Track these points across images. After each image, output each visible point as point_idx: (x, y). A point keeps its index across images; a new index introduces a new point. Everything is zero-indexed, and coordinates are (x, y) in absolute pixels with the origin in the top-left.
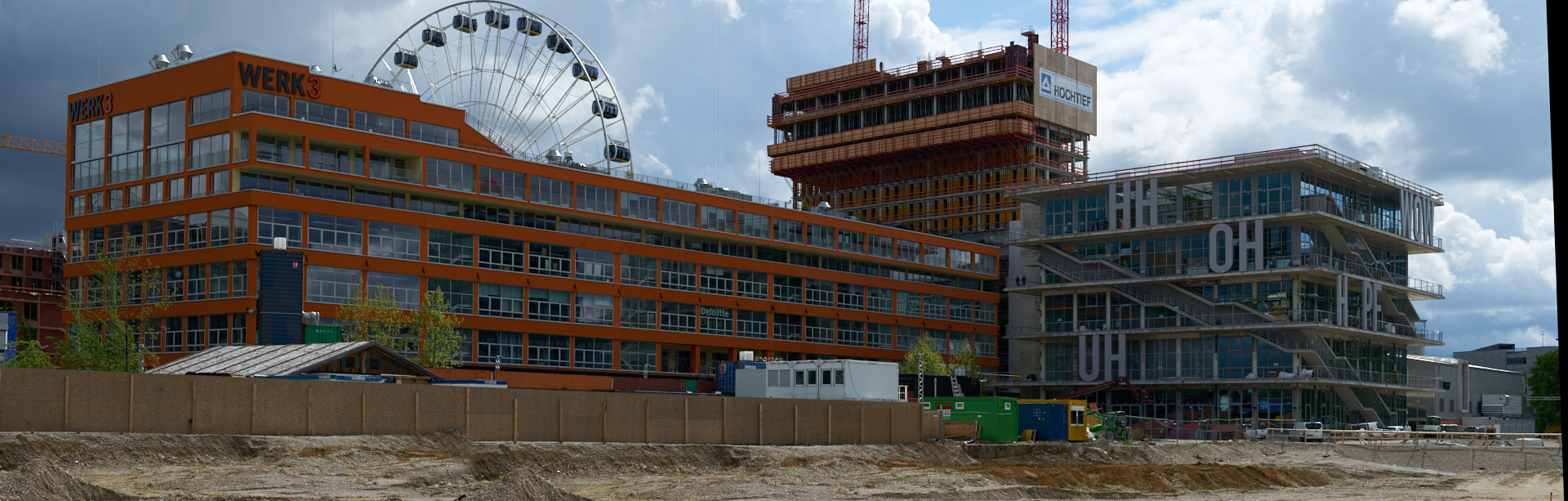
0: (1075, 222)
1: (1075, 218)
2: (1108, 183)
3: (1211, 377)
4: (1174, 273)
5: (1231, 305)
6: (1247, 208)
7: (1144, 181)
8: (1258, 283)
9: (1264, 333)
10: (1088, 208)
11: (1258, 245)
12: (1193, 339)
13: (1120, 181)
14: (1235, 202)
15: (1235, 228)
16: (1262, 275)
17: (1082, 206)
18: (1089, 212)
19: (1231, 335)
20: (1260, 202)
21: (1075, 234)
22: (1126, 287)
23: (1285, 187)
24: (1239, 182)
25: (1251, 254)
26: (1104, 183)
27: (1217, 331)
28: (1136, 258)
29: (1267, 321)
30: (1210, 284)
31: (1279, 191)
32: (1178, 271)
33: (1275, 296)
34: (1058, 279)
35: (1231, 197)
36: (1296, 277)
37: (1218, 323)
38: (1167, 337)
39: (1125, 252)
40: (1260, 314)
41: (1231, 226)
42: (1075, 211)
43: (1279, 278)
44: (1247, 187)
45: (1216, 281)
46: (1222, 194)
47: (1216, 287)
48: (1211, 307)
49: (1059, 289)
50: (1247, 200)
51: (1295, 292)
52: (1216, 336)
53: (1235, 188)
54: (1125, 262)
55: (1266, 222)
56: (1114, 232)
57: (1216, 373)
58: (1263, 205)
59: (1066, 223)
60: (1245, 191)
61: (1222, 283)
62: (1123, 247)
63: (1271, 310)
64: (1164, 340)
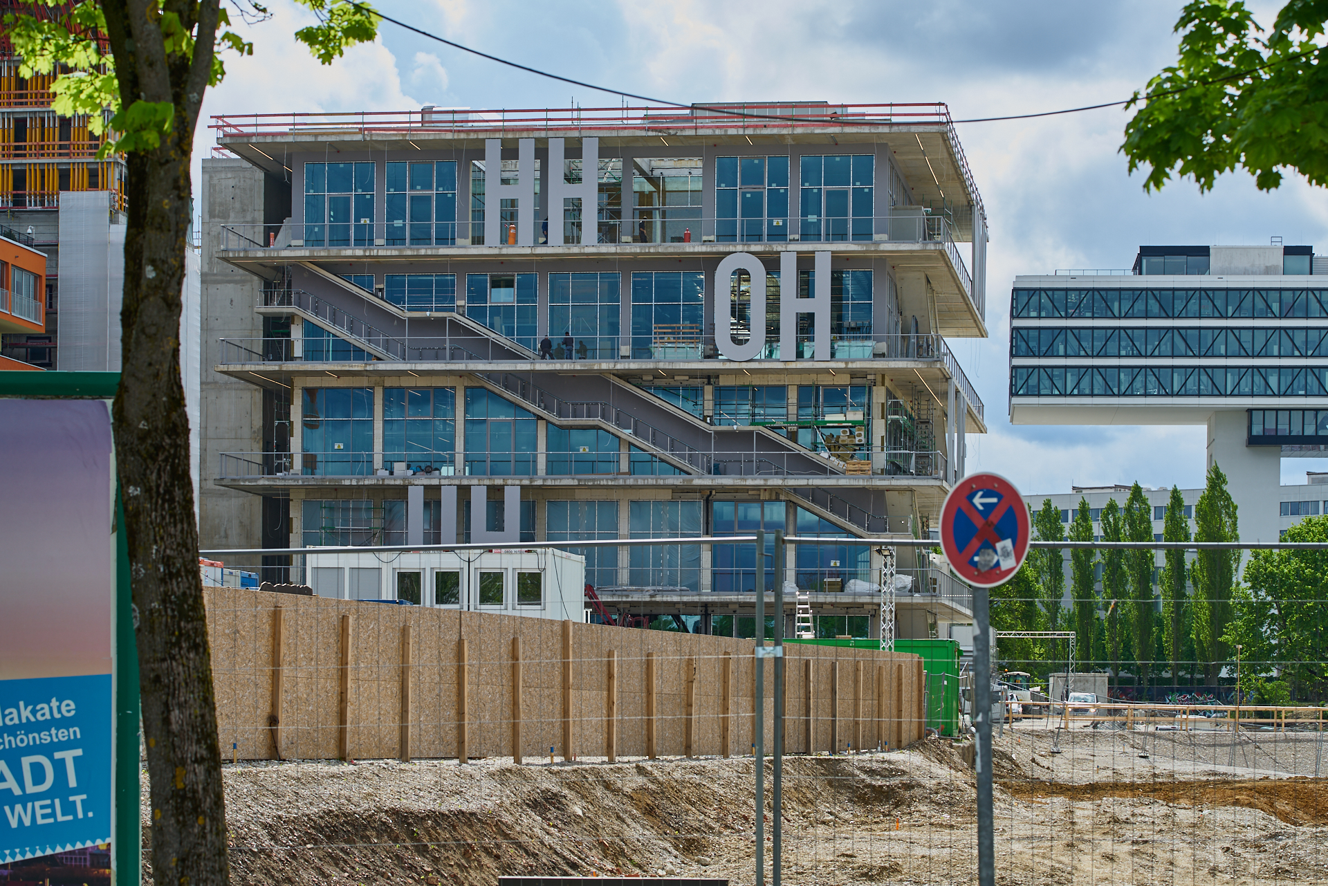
0: (380, 221)
1: (380, 207)
2: (481, 136)
3: (695, 587)
4: (613, 353)
5: (752, 432)
6: (777, 222)
7: (567, 140)
8: (800, 387)
9: (817, 495)
10: (412, 187)
11: (821, 305)
12: (657, 503)
13: (510, 136)
14: (752, 207)
15: (772, 264)
16: (826, 371)
17: (397, 183)
18: (413, 198)
19: (739, 496)
20: (804, 214)
21: (382, 250)
22: (508, 379)
23: (858, 185)
24: (761, 166)
25: (806, 324)
26: (473, 136)
27: (711, 489)
28: (528, 314)
29: (821, 470)
30: (698, 382)
31: (845, 193)
32: (625, 350)
33: (841, 417)
34: (344, 350)
35: (744, 194)
36: (879, 379)
37: (718, 470)
38: (598, 495)
39: (503, 297)
40: (812, 454)
41: (764, 261)
42: (381, 195)
43: (844, 380)
44: (779, 177)
45: (709, 377)
46: (723, 186)
47: (708, 390)
48: (706, 435)
49: (340, 374)
50: (779, 205)
51: (876, 411)
52: (708, 496)
53: (753, 176)
54: (497, 320)
55: (836, 258)
56: (496, 251)
57: (706, 578)
58: (812, 218)
59: (357, 219)
60: (774, 186)
61: (724, 381)
62: (496, 284)
63: (834, 445)
64: (591, 503)
